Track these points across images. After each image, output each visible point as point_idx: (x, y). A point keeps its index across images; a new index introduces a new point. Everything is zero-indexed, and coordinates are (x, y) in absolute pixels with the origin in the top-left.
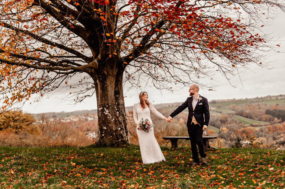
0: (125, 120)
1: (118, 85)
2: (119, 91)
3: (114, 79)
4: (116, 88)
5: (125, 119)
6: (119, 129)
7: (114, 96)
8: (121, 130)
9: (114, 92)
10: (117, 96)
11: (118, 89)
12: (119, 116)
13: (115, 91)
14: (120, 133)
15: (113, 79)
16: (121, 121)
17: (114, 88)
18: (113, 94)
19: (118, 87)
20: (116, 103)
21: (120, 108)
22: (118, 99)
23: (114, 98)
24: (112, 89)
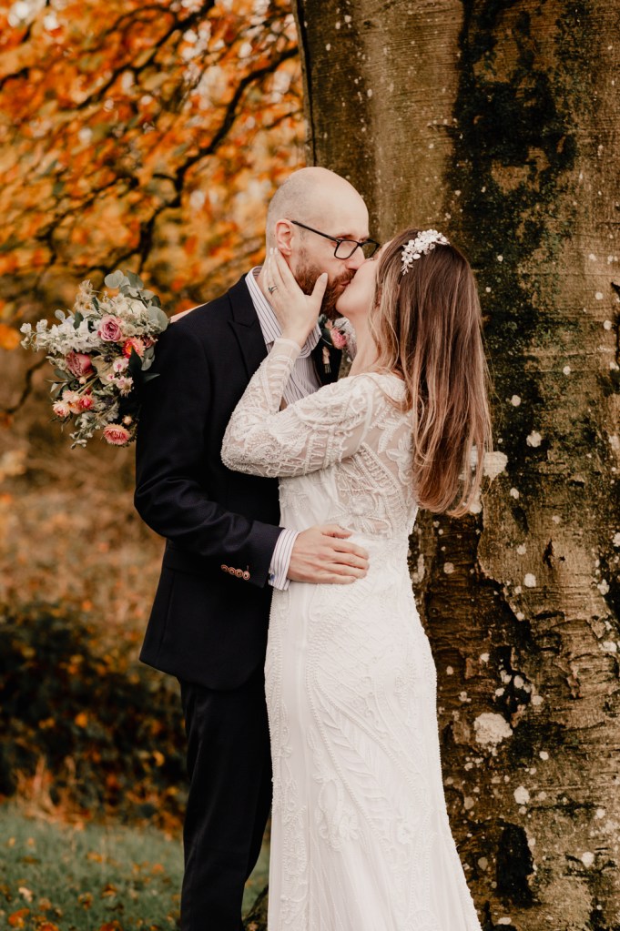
2: (544, 93)
4: (491, 43)
6: (493, 729)
7: (452, 178)
8: (518, 751)
9: (457, 110)
10: (508, 179)
11: (527, 60)
12: (521, 515)
13: (471, 98)
14: (486, 802)
16: (530, 597)
17: (442, 47)
18: (436, 149)
19: (523, 25)
21: (547, 387)
22: (520, 231)
23: (446, 209)
24: (419, 68)
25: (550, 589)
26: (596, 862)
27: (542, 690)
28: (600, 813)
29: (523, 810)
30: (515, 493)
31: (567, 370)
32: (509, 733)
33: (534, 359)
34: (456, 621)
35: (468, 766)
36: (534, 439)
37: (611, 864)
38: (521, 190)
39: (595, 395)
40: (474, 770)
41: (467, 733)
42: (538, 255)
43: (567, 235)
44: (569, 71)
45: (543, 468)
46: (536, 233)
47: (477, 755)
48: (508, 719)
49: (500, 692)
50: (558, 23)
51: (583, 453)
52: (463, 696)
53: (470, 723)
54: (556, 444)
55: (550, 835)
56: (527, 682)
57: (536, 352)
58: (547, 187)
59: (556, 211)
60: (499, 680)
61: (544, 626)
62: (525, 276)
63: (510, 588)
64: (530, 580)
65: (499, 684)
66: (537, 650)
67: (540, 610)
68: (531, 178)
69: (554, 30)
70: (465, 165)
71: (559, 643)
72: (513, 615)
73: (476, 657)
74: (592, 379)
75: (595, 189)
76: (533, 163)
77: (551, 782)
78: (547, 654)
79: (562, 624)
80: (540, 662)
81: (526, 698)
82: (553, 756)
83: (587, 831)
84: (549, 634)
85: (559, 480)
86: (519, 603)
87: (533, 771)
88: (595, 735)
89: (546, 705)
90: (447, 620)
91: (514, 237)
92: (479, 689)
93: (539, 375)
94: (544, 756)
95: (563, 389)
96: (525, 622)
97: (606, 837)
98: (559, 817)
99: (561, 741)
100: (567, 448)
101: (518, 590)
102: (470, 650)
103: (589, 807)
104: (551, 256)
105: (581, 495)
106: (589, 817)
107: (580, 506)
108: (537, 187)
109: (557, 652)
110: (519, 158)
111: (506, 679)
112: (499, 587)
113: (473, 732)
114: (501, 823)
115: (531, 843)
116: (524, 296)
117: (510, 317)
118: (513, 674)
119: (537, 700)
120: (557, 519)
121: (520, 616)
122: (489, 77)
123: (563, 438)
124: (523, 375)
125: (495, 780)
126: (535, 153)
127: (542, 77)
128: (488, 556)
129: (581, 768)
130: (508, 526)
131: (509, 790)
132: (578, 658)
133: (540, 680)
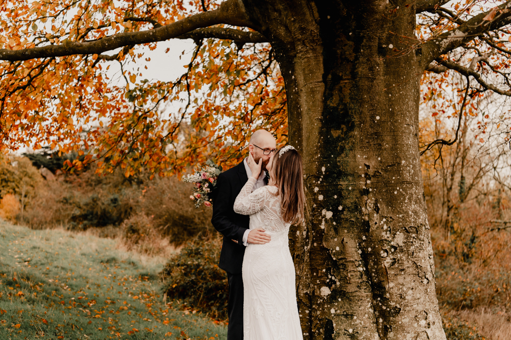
0: (376, 253)
1: (337, 79)
2: (346, 109)
3: (316, 57)
4: (332, 95)
5: (373, 248)
6: (325, 291)
7: (321, 133)
8: (332, 298)
9: (323, 114)
10: (335, 134)
11: (341, 100)
12: (336, 230)
13: (326, 111)
14: (323, 313)
15: (310, 55)
16: (337, 253)
17: (319, 96)
18: (317, 125)
19: (340, 90)
20: (323, 169)
21: (345, 193)
22: (338, 148)
23: (319, 142)
24: (313, 102)
25: (343, 251)
26: (353, 332)
27: (340, 280)
28: (355, 318)
29: (333, 315)
30: (334, 223)
31: (350, 188)
32: (330, 293)
33: (341, 185)
34: (317, 260)
35: (319, 302)
36: (340, 208)
37: (357, 333)
38: (339, 137)
39: (358, 196)
40: (320, 303)
41: (318, 292)
42: (343, 155)
43: (352, 150)
44: (353, 103)
45: (342, 216)
46: (343, 149)
47: (321, 299)
48: (330, 288)
49: (328, 281)
50: (350, 89)
51: (354, 212)
52: (318, 281)
53: (320, 289)
54: (347, 209)
55: (340, 323)
56: (336, 278)
57: (341, 183)
58: (346, 136)
59: (348, 143)
60: (328, 277)
61: (341, 262)
62: (339, 161)
63: (332, 251)
64: (338, 249)
65: (328, 278)
66: (339, 269)
67: (340, 257)
68: (342, 133)
69: (349, 91)
70: (324, 129)
71: (345, 267)
72: (332, 258)
73: (322, 270)
74: (358, 191)
75: (360, 137)
76: (342, 129)
77: (341, 307)
78: (342, 270)
79: (346, 262)
80: (340, 272)
81: (335, 283)
82: (342, 300)
83: (351, 323)
84: (342, 264)
85: (347, 220)
86: (334, 255)
87: (336, 304)
88: (354, 294)
89: (340, 285)
90: (314, 259)
91: (337, 150)
92: (322, 279)
93: (342, 190)
94: (340, 300)
95: (349, 194)
96: (336, 260)
97: (357, 325)
98: (343, 318)
99: (345, 296)
100: (349, 211)
101: (334, 251)
102: (320, 268)
103: (352, 316)
104: (347, 156)
105: (353, 224)
106: (352, 318)
107: (353, 228)
108: (343, 136)
109: (344, 269)
110: (338, 128)
111: (330, 277)
112: (329, 250)
113: (320, 292)
114: (326, 319)
115: (334, 325)
116: (339, 167)
117: (335, 173)
118: (332, 275)
119: (338, 283)
120: (346, 231)
121: (334, 259)
122: (331, 105)
123: (348, 208)
124: (338, 189)
125: (326, 306)
126: (343, 126)
127: (345, 105)
128: (326, 241)
129: (350, 304)
130: (332, 233)
131: (329, 309)
132: (350, 272)
133: (339, 277)
